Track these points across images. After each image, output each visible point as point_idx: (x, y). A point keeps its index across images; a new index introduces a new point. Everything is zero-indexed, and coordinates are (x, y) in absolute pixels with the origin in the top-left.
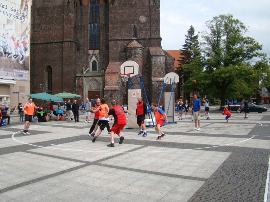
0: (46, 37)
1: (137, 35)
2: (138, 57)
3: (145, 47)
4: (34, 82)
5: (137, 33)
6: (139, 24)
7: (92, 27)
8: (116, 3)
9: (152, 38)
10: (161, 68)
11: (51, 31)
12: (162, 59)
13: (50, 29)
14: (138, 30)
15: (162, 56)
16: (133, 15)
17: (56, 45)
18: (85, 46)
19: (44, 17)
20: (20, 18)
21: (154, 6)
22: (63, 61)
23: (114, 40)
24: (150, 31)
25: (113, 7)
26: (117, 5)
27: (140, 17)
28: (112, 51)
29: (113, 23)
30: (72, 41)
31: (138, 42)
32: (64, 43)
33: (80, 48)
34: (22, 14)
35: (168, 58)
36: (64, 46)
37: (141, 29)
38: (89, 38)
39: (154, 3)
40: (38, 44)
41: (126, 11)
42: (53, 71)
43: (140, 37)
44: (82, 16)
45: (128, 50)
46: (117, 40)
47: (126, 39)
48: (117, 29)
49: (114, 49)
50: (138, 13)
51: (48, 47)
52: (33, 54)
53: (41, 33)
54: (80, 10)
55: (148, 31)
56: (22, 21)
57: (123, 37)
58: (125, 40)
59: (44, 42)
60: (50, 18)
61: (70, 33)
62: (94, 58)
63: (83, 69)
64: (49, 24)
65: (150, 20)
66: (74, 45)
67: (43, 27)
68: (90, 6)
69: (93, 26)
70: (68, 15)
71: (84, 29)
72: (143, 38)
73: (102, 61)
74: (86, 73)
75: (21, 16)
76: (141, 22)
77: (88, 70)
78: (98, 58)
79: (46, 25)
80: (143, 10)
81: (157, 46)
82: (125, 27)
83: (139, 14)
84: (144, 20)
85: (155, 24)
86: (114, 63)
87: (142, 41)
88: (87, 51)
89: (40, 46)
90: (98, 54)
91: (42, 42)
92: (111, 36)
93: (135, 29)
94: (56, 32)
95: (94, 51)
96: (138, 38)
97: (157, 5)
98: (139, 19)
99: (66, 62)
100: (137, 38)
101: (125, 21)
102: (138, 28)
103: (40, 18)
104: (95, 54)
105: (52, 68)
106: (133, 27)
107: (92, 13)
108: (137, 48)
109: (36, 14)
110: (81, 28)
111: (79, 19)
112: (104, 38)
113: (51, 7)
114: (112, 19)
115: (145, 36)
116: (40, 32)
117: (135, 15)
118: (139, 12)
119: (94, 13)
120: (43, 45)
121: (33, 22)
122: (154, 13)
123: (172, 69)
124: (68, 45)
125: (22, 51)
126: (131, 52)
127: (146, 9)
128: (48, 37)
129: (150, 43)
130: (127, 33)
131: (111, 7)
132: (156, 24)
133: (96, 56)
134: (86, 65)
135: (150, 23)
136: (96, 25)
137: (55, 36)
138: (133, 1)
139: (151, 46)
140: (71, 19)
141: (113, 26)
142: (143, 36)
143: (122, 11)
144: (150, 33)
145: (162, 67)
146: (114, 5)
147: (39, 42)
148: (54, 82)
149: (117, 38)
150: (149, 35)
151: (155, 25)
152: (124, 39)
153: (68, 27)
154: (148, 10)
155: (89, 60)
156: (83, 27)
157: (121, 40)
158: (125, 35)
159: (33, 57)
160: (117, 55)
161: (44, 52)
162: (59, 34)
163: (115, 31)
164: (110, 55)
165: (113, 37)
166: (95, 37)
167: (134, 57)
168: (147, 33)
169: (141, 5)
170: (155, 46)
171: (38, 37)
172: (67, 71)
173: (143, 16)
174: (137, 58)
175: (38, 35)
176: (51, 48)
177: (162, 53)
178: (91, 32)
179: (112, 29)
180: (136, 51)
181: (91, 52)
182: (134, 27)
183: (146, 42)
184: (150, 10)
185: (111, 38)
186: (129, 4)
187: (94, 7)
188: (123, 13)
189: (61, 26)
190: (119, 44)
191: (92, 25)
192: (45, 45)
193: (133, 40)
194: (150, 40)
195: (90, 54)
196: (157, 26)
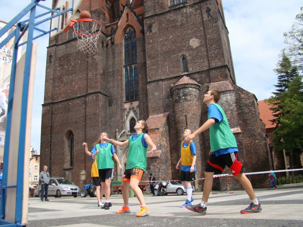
0: (67, 92)
1: (188, 68)
2: (190, 100)
3: (202, 84)
4: (52, 155)
5: (189, 65)
6: (189, 50)
7: (128, 70)
8: (154, 29)
9: (211, 68)
10: (229, 112)
11: (74, 83)
12: (229, 97)
13: (72, 80)
14: (190, 60)
15: (229, 91)
16: (180, 40)
17: (78, 101)
18: (118, 99)
19: (66, 67)
20: (4, 57)
21: (209, 20)
22: (87, 121)
23: (154, 81)
24: (208, 58)
25: (151, 35)
26: (155, 32)
27: (191, 41)
28: (152, 98)
29: (151, 57)
30: (98, 92)
31: (191, 78)
32: (87, 96)
33: (113, 102)
34: (7, 53)
35: (242, 96)
36: (87, 101)
37: (194, 58)
38: (124, 87)
39: (208, 17)
40: (57, 102)
41: (169, 36)
42: (74, 137)
43: (192, 69)
44: (114, 58)
45: (174, 91)
46: (159, 80)
47: (171, 77)
48: (158, 64)
49: (156, 94)
50: (186, 36)
51: (69, 104)
52: (52, 117)
53: (62, 88)
54: (112, 51)
55: (204, 59)
56: (7, 61)
57: (168, 75)
58: (171, 79)
59: (65, 99)
60: (73, 67)
61: (96, 82)
62: (132, 114)
63: (116, 131)
64: (72, 75)
65: (206, 41)
66: (101, 97)
67: (65, 80)
68: (125, 43)
69: (130, 69)
70: (93, 59)
71: (117, 75)
72: (198, 70)
73: (143, 116)
74: (121, 137)
75: (5, 55)
76: (193, 48)
77: (124, 132)
78: (137, 113)
79: (68, 76)
80: (194, 29)
81: (221, 79)
82: (170, 59)
83: (189, 36)
84: (197, 44)
85: (214, 45)
86: (157, 116)
87: (196, 76)
88: (122, 105)
89: (60, 105)
90: (137, 107)
91: (63, 99)
92: (150, 76)
93: (184, 61)
94: (79, 83)
95: (132, 103)
96: (190, 72)
97: (214, 18)
98: (190, 44)
99: (90, 123)
100: (188, 72)
101: (168, 51)
102: (189, 58)
103: (61, 69)
104: (133, 108)
105: (74, 134)
106: (181, 58)
107: (127, 53)
108: (187, 86)
109: (58, 65)
110: (114, 74)
111: (110, 63)
112: (143, 83)
113: (74, 53)
114: (150, 52)
115: (201, 67)
116: (60, 86)
117: (183, 39)
118: (188, 34)
119: (130, 52)
120: (64, 103)
121: (54, 75)
122: (210, 31)
123: (252, 114)
124: (93, 98)
125: (3, 104)
126: (178, 94)
127: (198, 28)
128: (70, 91)
129: (209, 76)
130: (173, 68)
131: (147, 36)
132: (216, 45)
133: (135, 111)
134: (121, 125)
135: (207, 46)
136: (133, 66)
137: (78, 89)
138: (177, 22)
139: (211, 81)
140: (97, 63)
141: (151, 62)
142: (198, 68)
143: (164, 37)
144: (209, 61)
145: (231, 110)
146: (151, 33)
147: (60, 100)
148: (76, 153)
149: (158, 78)
150: (207, 64)
151: (215, 47)
152: (170, 77)
153: (93, 74)
154: (202, 28)
155: (124, 117)
156: (115, 73)
157: (164, 79)
158: (169, 71)
159: (52, 120)
160: (161, 103)
161: (65, 113)
162: (83, 86)
163: (155, 67)
164: (150, 105)
165: (153, 77)
166: (133, 84)
167: (183, 101)
168: (203, 62)
169: (191, 24)
170: (218, 80)
171: (59, 93)
172: (91, 136)
173: (194, 39)
174: (188, 102)
175: (59, 91)
176: (73, 105)
177: (230, 87)
178: (127, 77)
179: (151, 66)
180: (185, 91)
181: (127, 106)
182: (184, 57)
183: (204, 76)
184: (204, 27)
185: (151, 79)
186: (173, 27)
187: (129, 44)
188: (165, 40)
189: (85, 74)
190: (161, 86)
191: (128, 68)
192: (66, 103)
193: (183, 76)
194: (209, 72)
195: (126, 109)
196: (219, 49)
